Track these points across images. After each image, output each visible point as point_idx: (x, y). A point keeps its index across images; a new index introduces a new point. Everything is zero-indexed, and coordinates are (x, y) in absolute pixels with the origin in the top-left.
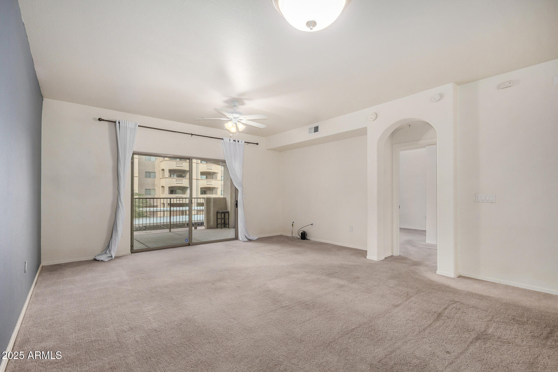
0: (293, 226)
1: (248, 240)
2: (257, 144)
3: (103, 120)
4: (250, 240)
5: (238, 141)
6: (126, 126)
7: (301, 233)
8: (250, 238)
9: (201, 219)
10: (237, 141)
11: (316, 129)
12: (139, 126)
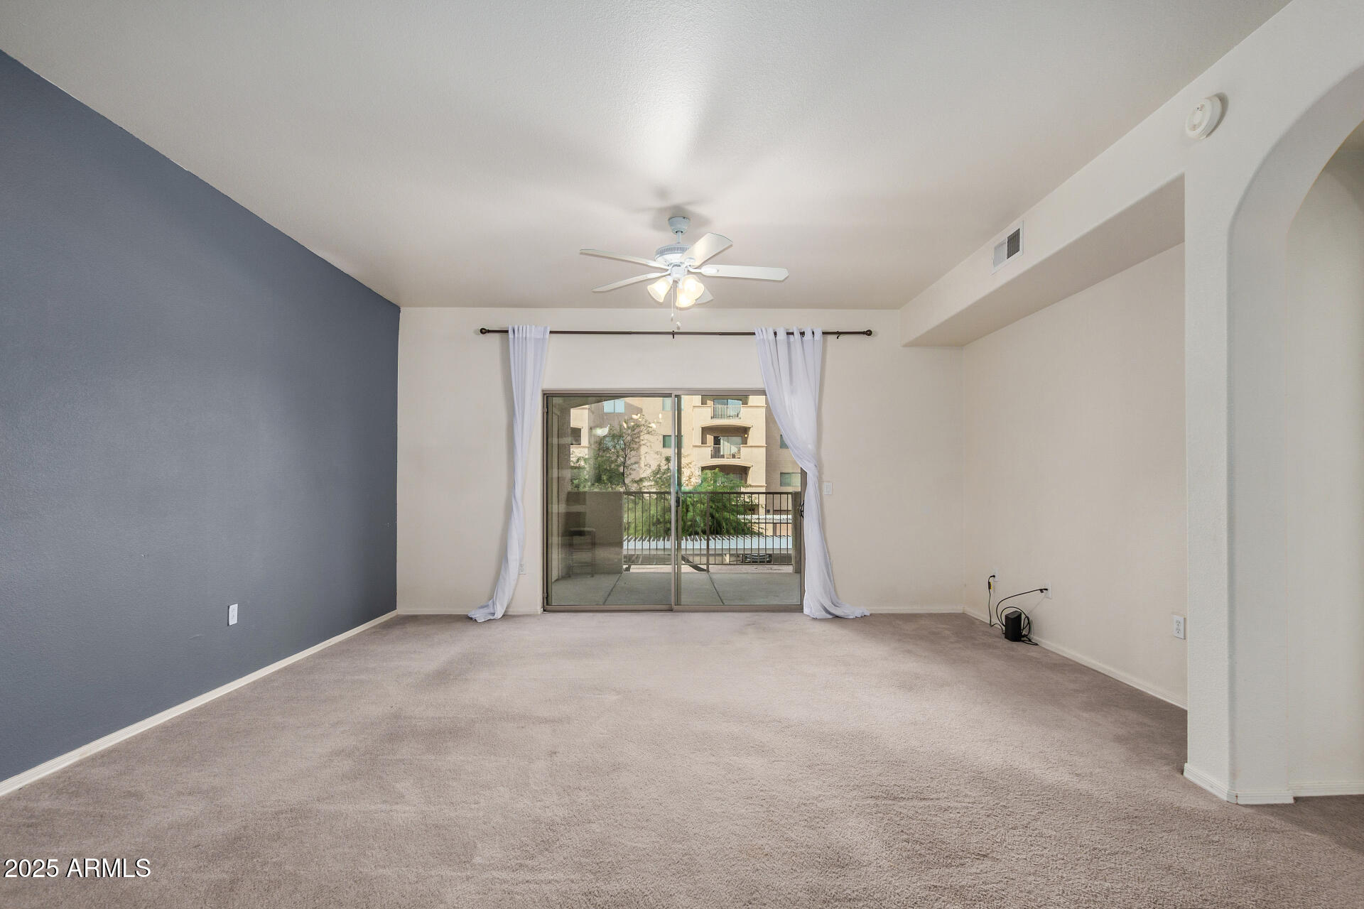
0: (990, 588)
1: (831, 617)
2: (869, 333)
3: (489, 331)
4: (837, 617)
5: (802, 334)
6: (526, 338)
7: (1006, 617)
8: (838, 612)
9: (784, 546)
10: (797, 335)
11: (1014, 243)
12: (551, 332)
